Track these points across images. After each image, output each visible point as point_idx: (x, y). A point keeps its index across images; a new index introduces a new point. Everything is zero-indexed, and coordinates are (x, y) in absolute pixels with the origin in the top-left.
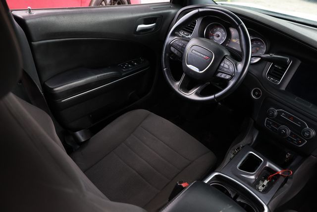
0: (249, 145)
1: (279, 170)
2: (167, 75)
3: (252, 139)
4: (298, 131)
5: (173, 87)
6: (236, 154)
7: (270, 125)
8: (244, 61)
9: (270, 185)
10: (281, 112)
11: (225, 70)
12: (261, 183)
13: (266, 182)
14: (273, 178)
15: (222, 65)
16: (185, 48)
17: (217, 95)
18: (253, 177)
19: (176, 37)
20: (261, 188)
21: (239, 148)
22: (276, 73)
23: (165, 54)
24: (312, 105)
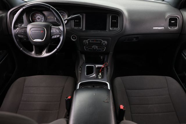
0: (84, 63)
1: (102, 66)
2: (24, 52)
3: (84, 60)
4: (100, 45)
5: (32, 56)
6: (81, 70)
7: (88, 49)
8: (62, 24)
9: (103, 74)
10: (89, 40)
11: (55, 33)
12: (99, 76)
13: (100, 74)
14: (102, 70)
15: (52, 31)
16: (26, 32)
17: (57, 48)
18: (94, 75)
19: (18, 29)
20: (100, 77)
21: (81, 67)
22: (78, 24)
23: (16, 40)
24: (99, 31)
